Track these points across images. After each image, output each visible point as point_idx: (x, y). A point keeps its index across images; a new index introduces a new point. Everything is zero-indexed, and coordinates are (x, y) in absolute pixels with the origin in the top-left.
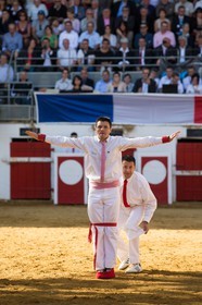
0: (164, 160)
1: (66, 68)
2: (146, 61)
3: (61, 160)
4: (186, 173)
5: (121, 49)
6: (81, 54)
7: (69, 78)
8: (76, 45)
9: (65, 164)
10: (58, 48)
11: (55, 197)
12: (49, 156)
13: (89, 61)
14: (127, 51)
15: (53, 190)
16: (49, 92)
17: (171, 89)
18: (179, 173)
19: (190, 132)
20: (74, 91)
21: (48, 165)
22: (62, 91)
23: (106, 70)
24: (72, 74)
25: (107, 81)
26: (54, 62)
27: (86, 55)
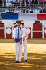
0: (30, 28)
1: (8, 7)
2: (26, 5)
3: (7, 28)
4: (35, 31)
5: (20, 3)
6: (11, 4)
7: (8, 9)
8: (10, 2)
9: (7, 29)
10: (6, 2)
11: (5, 37)
12: (4, 27)
13: (13, 5)
14: (21, 3)
15: (5, 35)
16: (4, 13)
17: (32, 12)
18: (34, 31)
19: (36, 22)
20: (10, 12)
21: (4, 29)
22: (7, 12)
23: (17, 7)
24: (9, 8)
25: (17, 10)
26: (5, 6)
27: (12, 4)
